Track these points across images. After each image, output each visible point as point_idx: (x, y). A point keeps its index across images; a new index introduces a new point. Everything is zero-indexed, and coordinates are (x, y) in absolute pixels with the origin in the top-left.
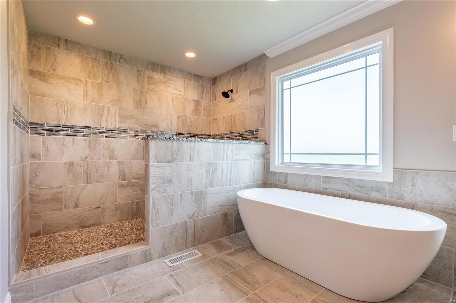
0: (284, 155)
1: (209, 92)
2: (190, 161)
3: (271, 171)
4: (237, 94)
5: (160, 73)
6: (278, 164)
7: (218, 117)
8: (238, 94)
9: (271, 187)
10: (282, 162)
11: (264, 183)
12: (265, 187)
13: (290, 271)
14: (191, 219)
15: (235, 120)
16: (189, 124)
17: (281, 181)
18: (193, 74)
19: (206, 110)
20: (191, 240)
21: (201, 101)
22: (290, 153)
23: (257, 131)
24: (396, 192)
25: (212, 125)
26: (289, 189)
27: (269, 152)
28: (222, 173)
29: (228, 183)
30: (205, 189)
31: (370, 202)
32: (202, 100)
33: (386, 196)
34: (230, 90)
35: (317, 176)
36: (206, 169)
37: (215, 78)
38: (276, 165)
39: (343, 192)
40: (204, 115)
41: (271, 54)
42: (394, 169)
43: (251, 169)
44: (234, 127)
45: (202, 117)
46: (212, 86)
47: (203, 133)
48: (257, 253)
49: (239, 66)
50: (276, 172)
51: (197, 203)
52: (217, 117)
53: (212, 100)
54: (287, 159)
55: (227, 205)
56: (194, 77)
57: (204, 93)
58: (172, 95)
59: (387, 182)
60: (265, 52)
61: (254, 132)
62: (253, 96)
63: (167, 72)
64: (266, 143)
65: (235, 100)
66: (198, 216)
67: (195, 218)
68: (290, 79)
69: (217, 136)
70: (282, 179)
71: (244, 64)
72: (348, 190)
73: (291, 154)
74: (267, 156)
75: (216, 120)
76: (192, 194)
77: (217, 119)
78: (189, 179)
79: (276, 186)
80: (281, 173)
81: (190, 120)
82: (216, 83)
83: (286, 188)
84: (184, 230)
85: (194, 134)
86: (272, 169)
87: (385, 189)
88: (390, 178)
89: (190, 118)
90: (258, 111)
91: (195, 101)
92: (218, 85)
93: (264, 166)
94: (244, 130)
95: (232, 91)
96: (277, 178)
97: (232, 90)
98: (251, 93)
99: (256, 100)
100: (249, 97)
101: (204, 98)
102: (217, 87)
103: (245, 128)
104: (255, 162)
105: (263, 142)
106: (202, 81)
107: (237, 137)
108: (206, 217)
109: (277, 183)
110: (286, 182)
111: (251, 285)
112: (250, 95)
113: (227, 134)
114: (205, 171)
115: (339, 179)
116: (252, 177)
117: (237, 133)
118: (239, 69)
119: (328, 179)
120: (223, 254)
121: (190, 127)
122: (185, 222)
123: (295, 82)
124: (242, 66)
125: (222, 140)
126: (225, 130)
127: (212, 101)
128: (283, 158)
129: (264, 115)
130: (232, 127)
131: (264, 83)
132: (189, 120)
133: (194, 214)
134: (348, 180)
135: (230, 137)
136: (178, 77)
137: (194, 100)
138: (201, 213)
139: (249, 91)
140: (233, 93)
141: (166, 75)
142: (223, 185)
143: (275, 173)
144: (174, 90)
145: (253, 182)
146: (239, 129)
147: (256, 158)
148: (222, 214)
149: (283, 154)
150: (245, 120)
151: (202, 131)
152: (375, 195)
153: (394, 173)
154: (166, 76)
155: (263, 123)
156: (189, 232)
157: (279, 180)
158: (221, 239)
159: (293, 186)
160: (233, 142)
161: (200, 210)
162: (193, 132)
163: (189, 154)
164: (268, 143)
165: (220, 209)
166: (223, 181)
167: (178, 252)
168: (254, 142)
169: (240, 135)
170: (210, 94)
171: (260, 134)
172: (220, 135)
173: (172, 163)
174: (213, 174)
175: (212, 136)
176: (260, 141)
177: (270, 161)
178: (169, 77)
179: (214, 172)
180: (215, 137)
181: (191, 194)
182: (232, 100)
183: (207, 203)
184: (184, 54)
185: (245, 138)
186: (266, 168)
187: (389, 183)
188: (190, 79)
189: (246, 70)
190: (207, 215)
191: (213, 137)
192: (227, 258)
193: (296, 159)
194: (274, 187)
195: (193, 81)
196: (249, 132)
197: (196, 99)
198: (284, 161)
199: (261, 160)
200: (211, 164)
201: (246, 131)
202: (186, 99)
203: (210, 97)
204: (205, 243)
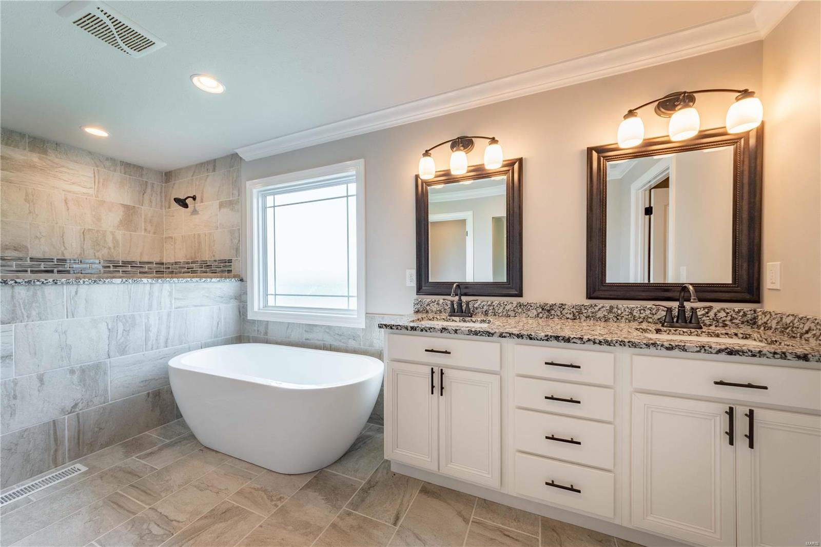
0: (268, 296)
1: (158, 193)
2: (66, 317)
3: (248, 318)
4: (201, 204)
5: (29, 151)
6: (259, 309)
7: (175, 235)
8: (203, 204)
9: (249, 342)
10: (266, 306)
11: (240, 336)
12: (241, 343)
13: (232, 458)
14: (69, 414)
15: (200, 243)
16: (111, 245)
17: (261, 332)
18: (121, 162)
19: (150, 222)
20: (69, 450)
21: (138, 208)
22: (274, 294)
23: (230, 261)
24: (368, 339)
25: (165, 247)
26: (270, 343)
27: (245, 293)
28: (147, 330)
29: (162, 343)
30: (106, 360)
31: (337, 351)
32: (142, 206)
33: (360, 344)
34: (192, 196)
35: (300, 324)
36: (110, 327)
37: (170, 172)
38: (255, 310)
39: (325, 342)
40: (145, 230)
41: (246, 155)
42: (367, 313)
43: (213, 318)
44: (198, 253)
45: (143, 233)
46: (164, 185)
47: (145, 259)
48: (198, 442)
49: (205, 163)
50: (255, 320)
51: (84, 385)
52: (173, 235)
53: (165, 207)
54: (271, 301)
55: (161, 378)
56: (123, 167)
57: (145, 194)
58: (64, 193)
59: (360, 328)
60: (237, 151)
61: (226, 262)
62: (224, 210)
63: (49, 151)
64: (242, 280)
65: (200, 212)
66: (88, 405)
67: (81, 410)
68: (274, 194)
69: (172, 265)
70: (262, 330)
71: (211, 161)
72: (329, 340)
73: (276, 295)
74: (243, 298)
75: (171, 240)
76: (72, 372)
77: (172, 238)
78: (63, 348)
79: (256, 340)
80: (261, 321)
81: (114, 238)
82: (171, 180)
83: (267, 342)
84: (49, 436)
85: (122, 261)
86: (250, 316)
87: (359, 336)
88: (363, 325)
89: (113, 234)
90: (232, 233)
91: (126, 207)
92: (174, 184)
93: (240, 312)
94: (213, 259)
95: (194, 198)
96: (256, 329)
97: (194, 196)
98: (221, 205)
99: (227, 217)
100: (219, 211)
101: (146, 202)
102: (173, 187)
103: (214, 256)
104: (220, 307)
105: (236, 279)
106: (142, 174)
107: (203, 269)
108: (110, 404)
109: (256, 336)
110: (266, 333)
111: (152, 495)
112: (220, 208)
113: (188, 263)
114: (107, 330)
115: (321, 326)
116: (215, 329)
117: (203, 263)
118: (204, 166)
119: (311, 327)
120: (133, 457)
121: (112, 250)
122: (52, 424)
123: (280, 199)
124: (208, 162)
125: (146, 279)
126: (186, 256)
127: (165, 209)
128: (266, 301)
129: (238, 239)
130: (195, 253)
131: (239, 195)
132: (109, 238)
133: (76, 405)
134: (329, 327)
135: (192, 268)
136: (81, 163)
137: (121, 204)
138: (96, 401)
139: (218, 201)
140: (196, 200)
141: (47, 155)
142: (150, 348)
143: (254, 322)
144: (70, 184)
145: (216, 336)
146: (207, 256)
147: (222, 302)
148: (148, 394)
149: (266, 295)
150: (214, 244)
151: (141, 254)
152: (352, 344)
153: (366, 317)
154: (49, 158)
155: (237, 250)
156: (63, 437)
157: (258, 331)
158: (146, 432)
159: (275, 338)
160: (172, 282)
161: (94, 396)
162: (121, 258)
163: (63, 306)
164: (244, 279)
165: (145, 386)
166: (150, 343)
167: (31, 477)
168: (218, 279)
169: (208, 266)
170: (161, 197)
171: (235, 267)
172: (178, 263)
173: (14, 325)
174: (125, 333)
175: (166, 264)
176: (235, 277)
177: (247, 305)
178: (57, 160)
179: (129, 331)
180: (170, 266)
181: (68, 372)
182: (195, 212)
183: (111, 381)
184: (80, 127)
185: (214, 271)
186: (243, 315)
187: (363, 329)
188: (112, 169)
189: (214, 170)
190: (111, 401)
191: (167, 266)
192: (137, 463)
193: (281, 302)
194: (253, 343)
195: (121, 172)
196: (220, 262)
197: (128, 202)
198: (269, 305)
199: (233, 304)
200: (121, 319)
201: (215, 261)
202: (102, 203)
203: (161, 201)
204: (107, 447)
